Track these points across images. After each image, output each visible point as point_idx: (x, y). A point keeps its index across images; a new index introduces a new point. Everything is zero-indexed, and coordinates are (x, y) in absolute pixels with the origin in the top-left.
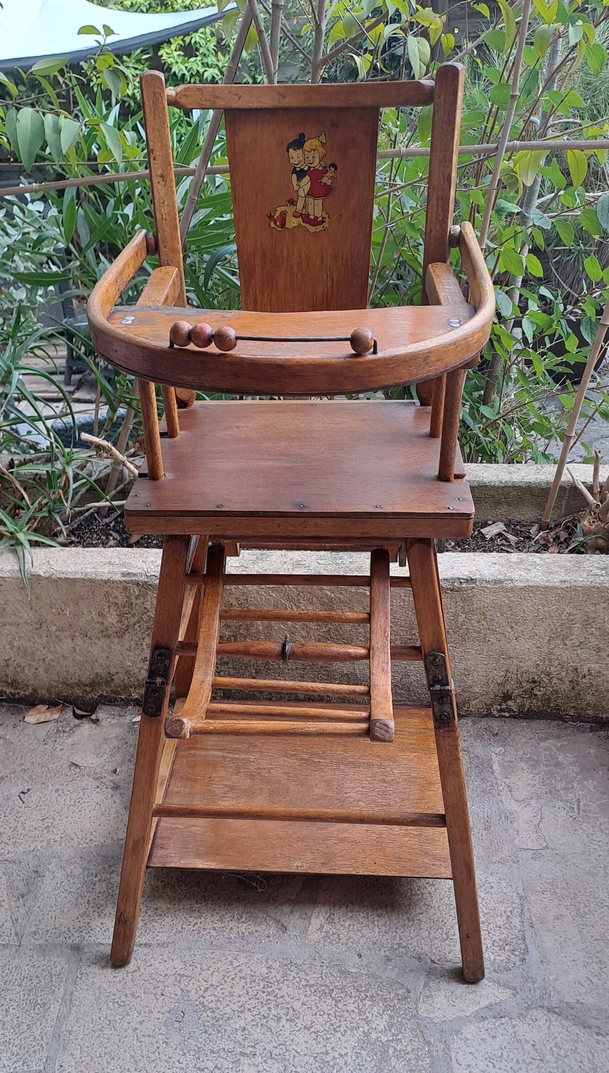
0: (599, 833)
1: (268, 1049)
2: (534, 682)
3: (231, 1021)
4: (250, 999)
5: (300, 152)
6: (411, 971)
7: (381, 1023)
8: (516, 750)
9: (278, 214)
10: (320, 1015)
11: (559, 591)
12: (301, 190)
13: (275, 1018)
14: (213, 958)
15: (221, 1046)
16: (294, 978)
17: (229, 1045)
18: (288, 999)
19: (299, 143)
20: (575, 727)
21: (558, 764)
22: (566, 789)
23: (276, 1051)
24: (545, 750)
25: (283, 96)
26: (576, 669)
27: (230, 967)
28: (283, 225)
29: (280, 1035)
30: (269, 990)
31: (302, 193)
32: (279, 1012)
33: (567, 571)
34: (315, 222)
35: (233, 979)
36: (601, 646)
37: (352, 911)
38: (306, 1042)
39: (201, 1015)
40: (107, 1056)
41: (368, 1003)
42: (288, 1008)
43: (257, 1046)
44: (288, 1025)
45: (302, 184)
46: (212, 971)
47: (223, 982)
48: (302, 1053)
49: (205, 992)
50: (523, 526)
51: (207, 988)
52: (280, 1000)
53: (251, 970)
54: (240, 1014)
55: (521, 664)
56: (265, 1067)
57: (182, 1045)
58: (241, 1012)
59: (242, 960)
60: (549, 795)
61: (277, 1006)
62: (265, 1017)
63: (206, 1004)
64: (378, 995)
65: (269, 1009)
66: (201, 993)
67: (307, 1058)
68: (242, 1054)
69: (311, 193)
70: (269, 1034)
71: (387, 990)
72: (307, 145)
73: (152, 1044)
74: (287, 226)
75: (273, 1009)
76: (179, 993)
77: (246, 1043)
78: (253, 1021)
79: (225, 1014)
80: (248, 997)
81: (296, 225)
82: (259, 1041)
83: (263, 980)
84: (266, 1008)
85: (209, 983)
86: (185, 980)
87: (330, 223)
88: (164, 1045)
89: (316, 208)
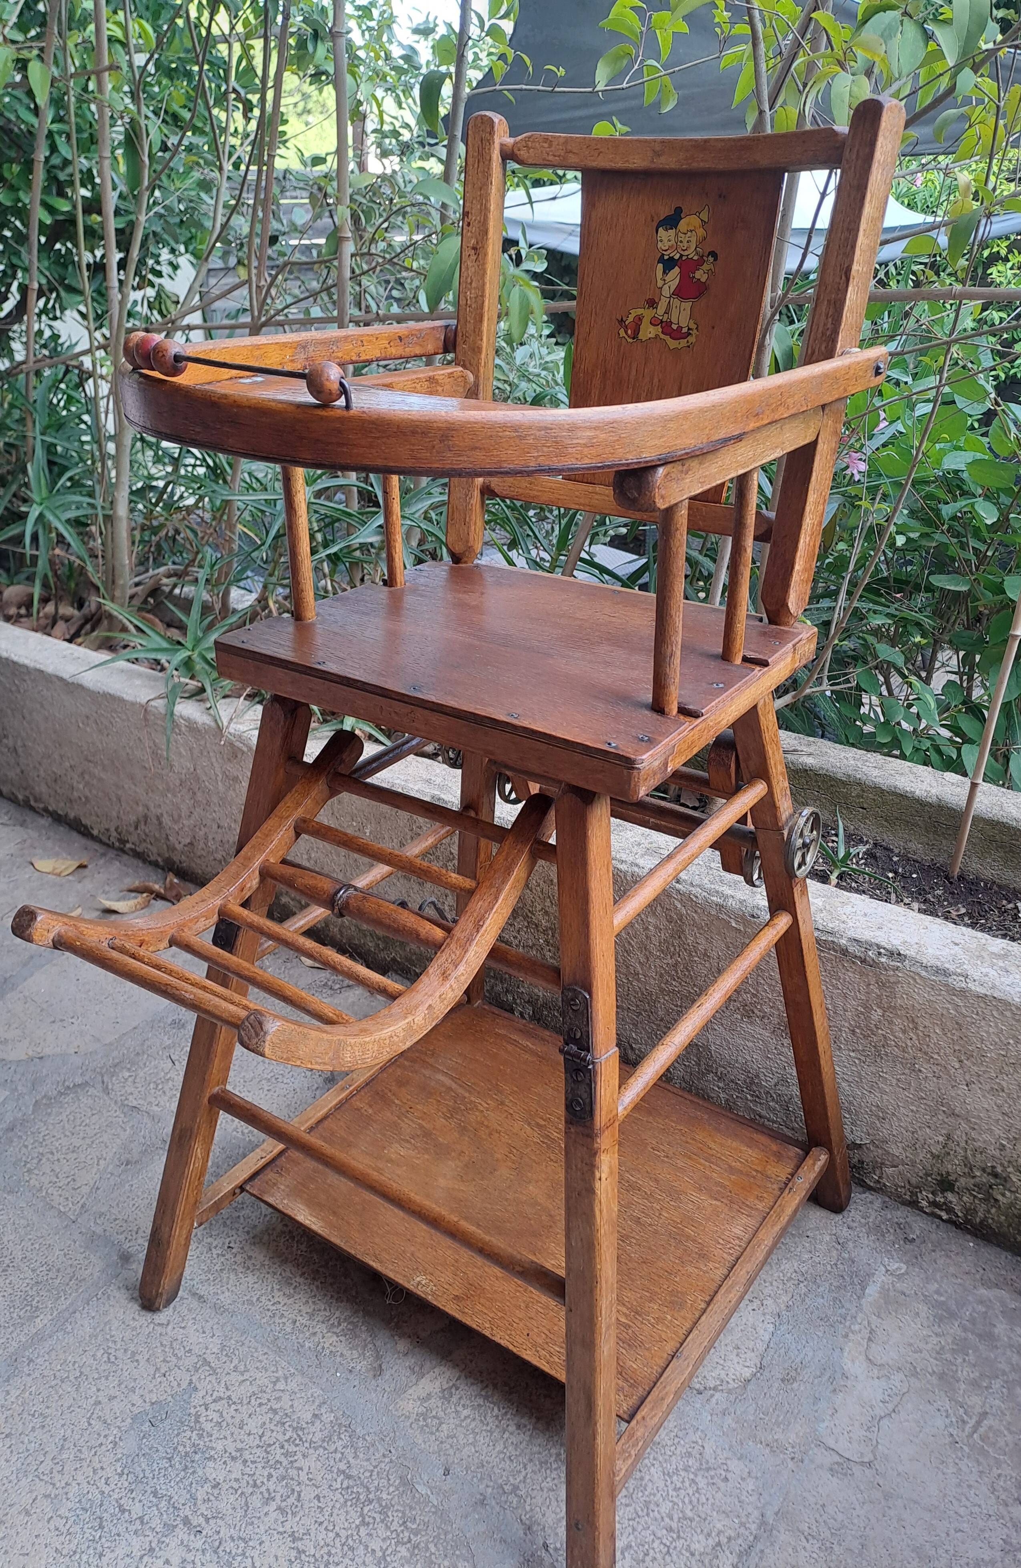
1: (222, 1534)
3: (211, 1464)
4: (258, 1446)
5: (672, 232)
6: (503, 1541)
9: (631, 318)
10: (326, 1529)
12: (666, 287)
13: (266, 1495)
14: (261, 1361)
15: (172, 1492)
16: (336, 1451)
17: (180, 1496)
18: (303, 1476)
19: (672, 220)
22: (975, 1383)
23: (229, 1546)
24: (981, 1303)
27: (271, 1386)
28: (636, 335)
29: (252, 1523)
30: (292, 1448)
32: (279, 1488)
35: (260, 1405)
37: (486, 1398)
38: (276, 1557)
39: (184, 1431)
40: (41, 1419)
41: (403, 1551)
42: (293, 1490)
43: (212, 1521)
44: (273, 1515)
45: (669, 277)
46: (245, 1377)
47: (245, 1402)
49: (215, 1401)
51: (221, 1398)
52: (292, 1472)
53: (292, 1406)
54: (229, 1461)
56: (197, 1561)
57: (130, 1459)
58: (234, 1459)
59: (293, 1385)
60: (933, 1379)
61: (284, 1478)
62: (255, 1485)
63: (202, 1419)
64: (427, 1549)
65: (270, 1476)
66: (209, 1399)
68: (186, 1521)
70: (240, 1513)
71: (445, 1549)
72: (683, 224)
73: (99, 1434)
74: (640, 336)
75: (274, 1479)
76: (184, 1385)
77: (203, 1509)
78: (237, 1480)
79: (213, 1448)
80: (257, 1442)
81: (652, 335)
82: (218, 1515)
83: (295, 1429)
84: (266, 1474)
85: (228, 1393)
86: (204, 1371)
87: (697, 336)
88: (111, 1445)
89: (682, 314)
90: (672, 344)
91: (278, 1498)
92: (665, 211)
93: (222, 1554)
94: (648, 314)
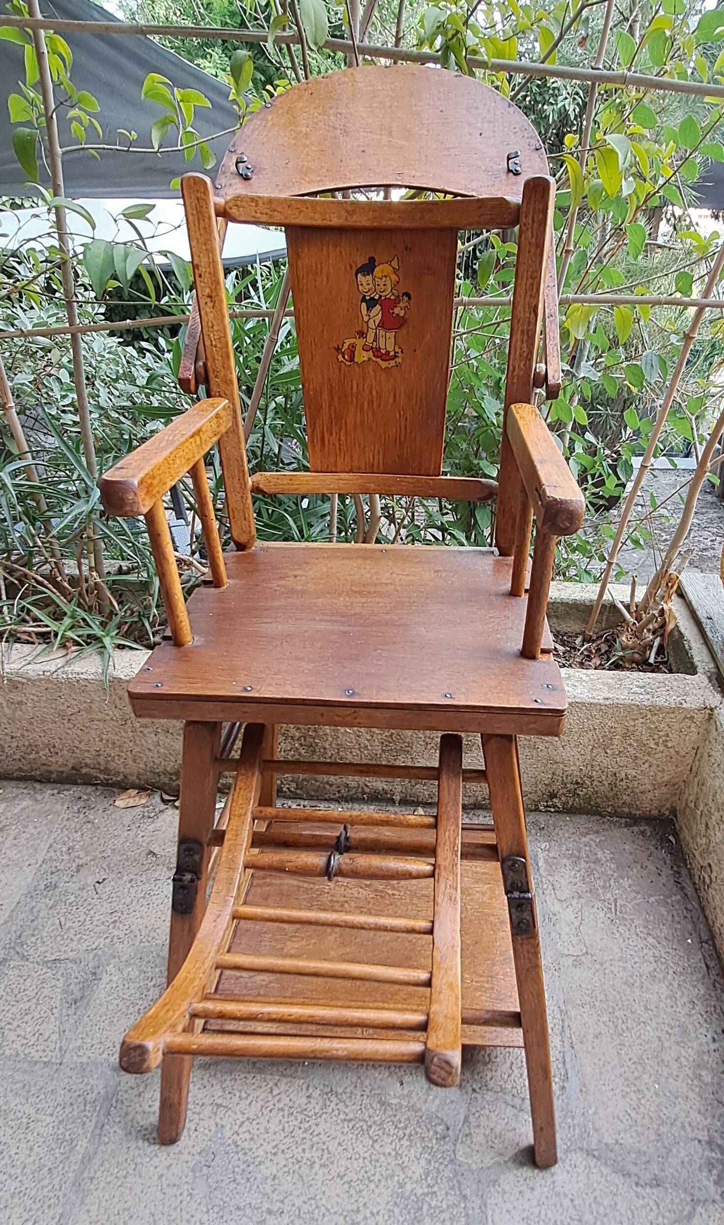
0: (634, 937)
1: (297, 1205)
2: (577, 783)
3: (262, 1167)
4: (285, 1137)
5: (369, 277)
6: (452, 1102)
7: (417, 1170)
8: (560, 846)
9: (346, 346)
10: (356, 1159)
11: (603, 708)
12: (371, 321)
13: (309, 1163)
14: (254, 1084)
15: (248, 1200)
16: (333, 1110)
17: (256, 1199)
18: (324, 1138)
19: (368, 268)
20: (611, 822)
21: (597, 861)
22: (604, 887)
23: (306, 1208)
24: (586, 845)
25: (351, 214)
26: (615, 774)
27: (270, 1095)
28: (351, 359)
29: (311, 1185)
30: (307, 1125)
31: (372, 325)
32: (313, 1154)
33: (610, 688)
34: (386, 357)
35: (271, 1111)
36: (638, 755)
38: (337, 1195)
39: (232, 1158)
41: (405, 1143)
42: (323, 1150)
43: (286, 1201)
44: (320, 1172)
45: (372, 314)
46: (250, 1100)
47: (260, 1115)
48: (332, 1211)
49: (240, 1126)
50: (570, 637)
51: (243, 1122)
52: (315, 1139)
53: (290, 1100)
54: (273, 1157)
55: (566, 769)
57: (207, 1198)
59: (283, 1087)
60: (588, 895)
61: (312, 1146)
62: (298, 1162)
63: (239, 1143)
64: (417, 1133)
65: (304, 1150)
66: (236, 1128)
67: (336, 1217)
68: (270, 1212)
69: (382, 325)
70: (300, 1185)
71: (426, 1126)
72: (377, 271)
73: (175, 1196)
74: (356, 359)
75: (307, 1151)
76: (213, 1128)
77: (275, 1197)
78: (285, 1166)
79: (258, 1157)
80: (283, 1135)
81: (366, 359)
82: (288, 1194)
83: (301, 1112)
84: (300, 1150)
85: (246, 1116)
86: (221, 1112)
87: (402, 358)
88: (188, 1199)
89: (388, 341)
90: (384, 364)
91: (317, 1160)
92: (362, 261)
93: (304, 1216)
94: (360, 342)
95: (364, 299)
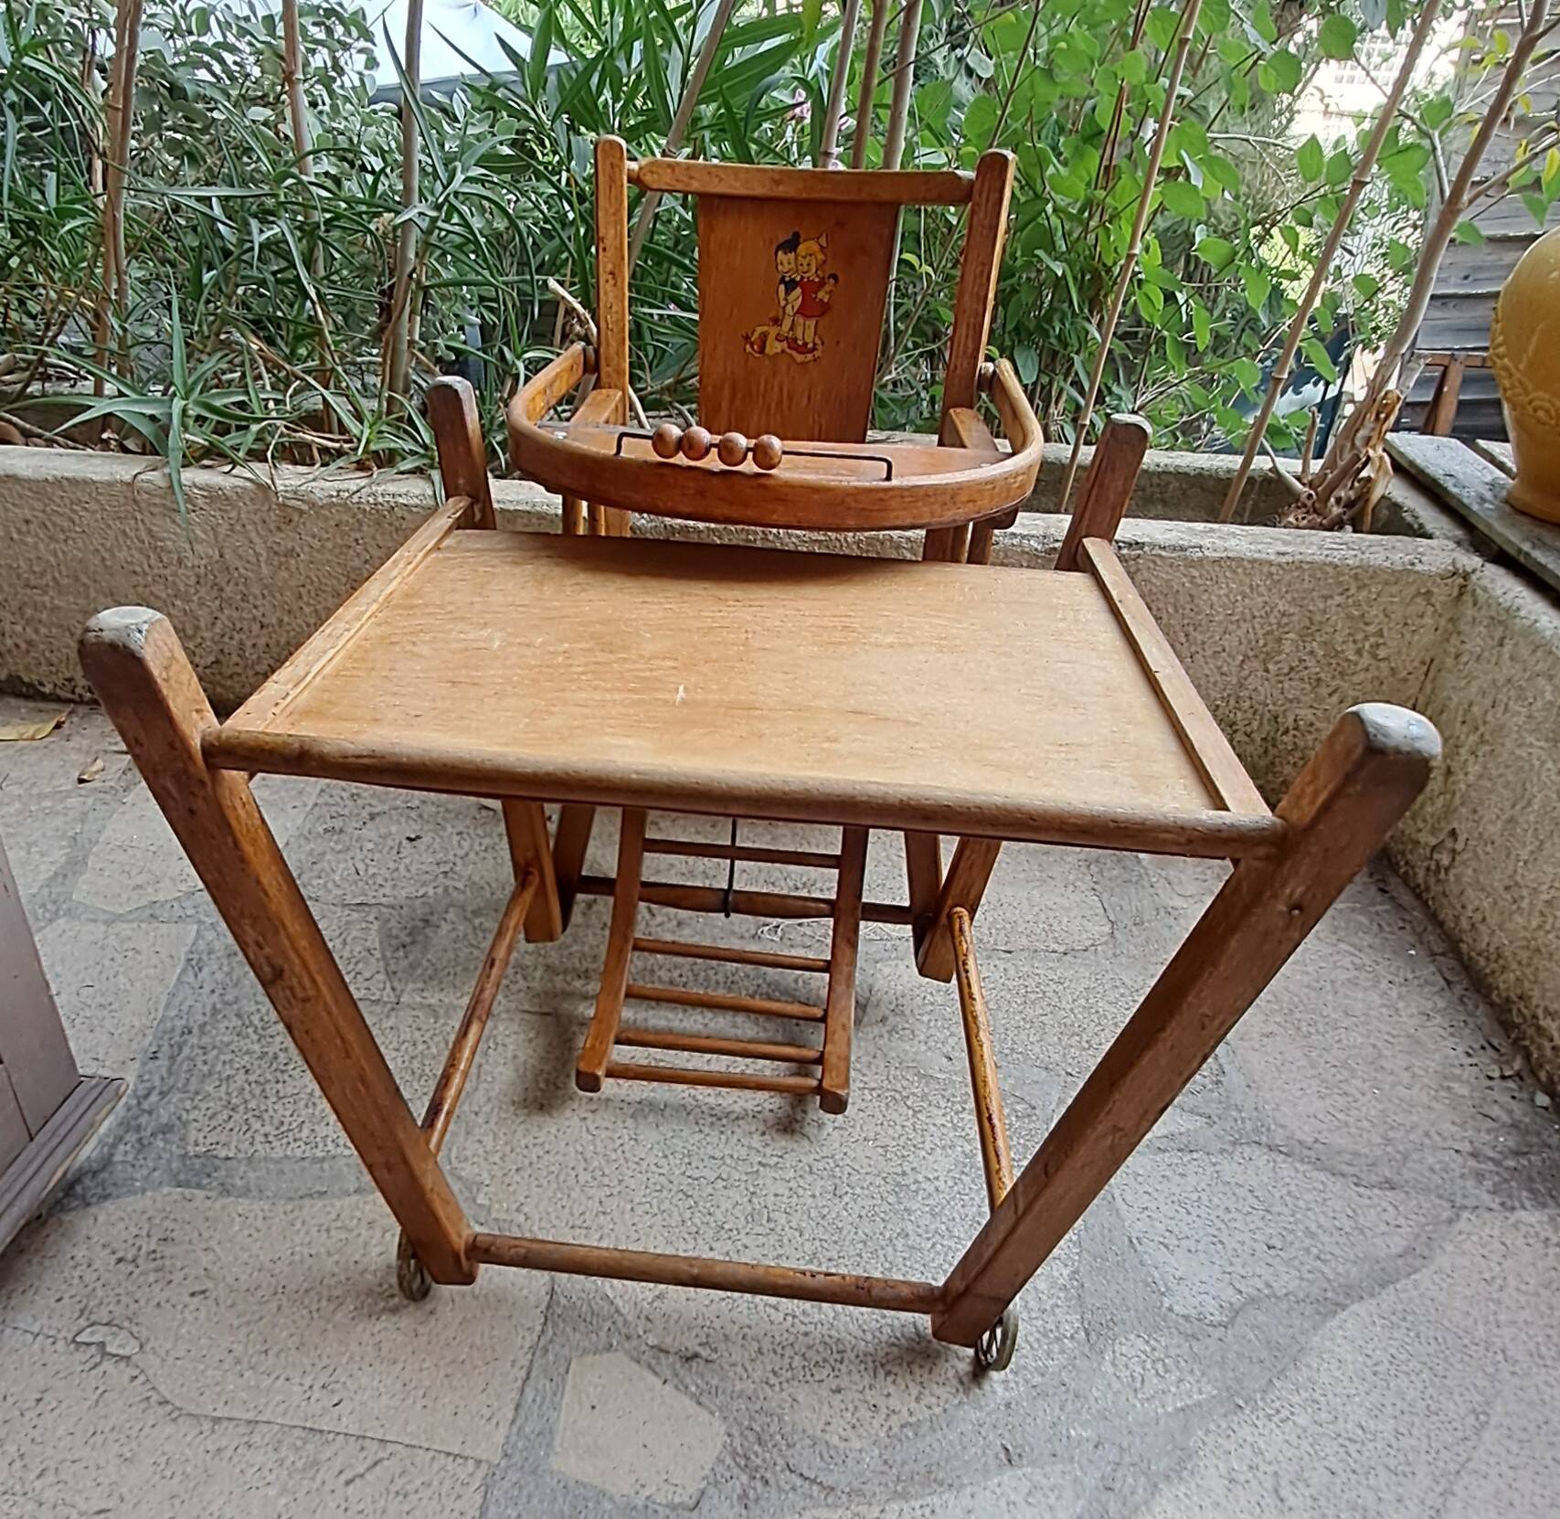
5: (791, 256)
12: (789, 306)
19: (791, 245)
25: (777, 183)
28: (762, 350)
31: (789, 309)
34: (803, 349)
45: (791, 298)
69: (800, 312)
72: (802, 249)
89: (807, 331)
95: (782, 280)
